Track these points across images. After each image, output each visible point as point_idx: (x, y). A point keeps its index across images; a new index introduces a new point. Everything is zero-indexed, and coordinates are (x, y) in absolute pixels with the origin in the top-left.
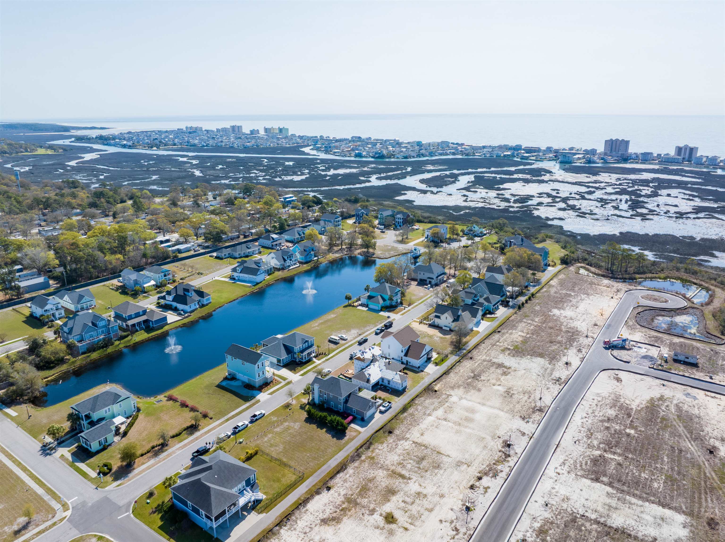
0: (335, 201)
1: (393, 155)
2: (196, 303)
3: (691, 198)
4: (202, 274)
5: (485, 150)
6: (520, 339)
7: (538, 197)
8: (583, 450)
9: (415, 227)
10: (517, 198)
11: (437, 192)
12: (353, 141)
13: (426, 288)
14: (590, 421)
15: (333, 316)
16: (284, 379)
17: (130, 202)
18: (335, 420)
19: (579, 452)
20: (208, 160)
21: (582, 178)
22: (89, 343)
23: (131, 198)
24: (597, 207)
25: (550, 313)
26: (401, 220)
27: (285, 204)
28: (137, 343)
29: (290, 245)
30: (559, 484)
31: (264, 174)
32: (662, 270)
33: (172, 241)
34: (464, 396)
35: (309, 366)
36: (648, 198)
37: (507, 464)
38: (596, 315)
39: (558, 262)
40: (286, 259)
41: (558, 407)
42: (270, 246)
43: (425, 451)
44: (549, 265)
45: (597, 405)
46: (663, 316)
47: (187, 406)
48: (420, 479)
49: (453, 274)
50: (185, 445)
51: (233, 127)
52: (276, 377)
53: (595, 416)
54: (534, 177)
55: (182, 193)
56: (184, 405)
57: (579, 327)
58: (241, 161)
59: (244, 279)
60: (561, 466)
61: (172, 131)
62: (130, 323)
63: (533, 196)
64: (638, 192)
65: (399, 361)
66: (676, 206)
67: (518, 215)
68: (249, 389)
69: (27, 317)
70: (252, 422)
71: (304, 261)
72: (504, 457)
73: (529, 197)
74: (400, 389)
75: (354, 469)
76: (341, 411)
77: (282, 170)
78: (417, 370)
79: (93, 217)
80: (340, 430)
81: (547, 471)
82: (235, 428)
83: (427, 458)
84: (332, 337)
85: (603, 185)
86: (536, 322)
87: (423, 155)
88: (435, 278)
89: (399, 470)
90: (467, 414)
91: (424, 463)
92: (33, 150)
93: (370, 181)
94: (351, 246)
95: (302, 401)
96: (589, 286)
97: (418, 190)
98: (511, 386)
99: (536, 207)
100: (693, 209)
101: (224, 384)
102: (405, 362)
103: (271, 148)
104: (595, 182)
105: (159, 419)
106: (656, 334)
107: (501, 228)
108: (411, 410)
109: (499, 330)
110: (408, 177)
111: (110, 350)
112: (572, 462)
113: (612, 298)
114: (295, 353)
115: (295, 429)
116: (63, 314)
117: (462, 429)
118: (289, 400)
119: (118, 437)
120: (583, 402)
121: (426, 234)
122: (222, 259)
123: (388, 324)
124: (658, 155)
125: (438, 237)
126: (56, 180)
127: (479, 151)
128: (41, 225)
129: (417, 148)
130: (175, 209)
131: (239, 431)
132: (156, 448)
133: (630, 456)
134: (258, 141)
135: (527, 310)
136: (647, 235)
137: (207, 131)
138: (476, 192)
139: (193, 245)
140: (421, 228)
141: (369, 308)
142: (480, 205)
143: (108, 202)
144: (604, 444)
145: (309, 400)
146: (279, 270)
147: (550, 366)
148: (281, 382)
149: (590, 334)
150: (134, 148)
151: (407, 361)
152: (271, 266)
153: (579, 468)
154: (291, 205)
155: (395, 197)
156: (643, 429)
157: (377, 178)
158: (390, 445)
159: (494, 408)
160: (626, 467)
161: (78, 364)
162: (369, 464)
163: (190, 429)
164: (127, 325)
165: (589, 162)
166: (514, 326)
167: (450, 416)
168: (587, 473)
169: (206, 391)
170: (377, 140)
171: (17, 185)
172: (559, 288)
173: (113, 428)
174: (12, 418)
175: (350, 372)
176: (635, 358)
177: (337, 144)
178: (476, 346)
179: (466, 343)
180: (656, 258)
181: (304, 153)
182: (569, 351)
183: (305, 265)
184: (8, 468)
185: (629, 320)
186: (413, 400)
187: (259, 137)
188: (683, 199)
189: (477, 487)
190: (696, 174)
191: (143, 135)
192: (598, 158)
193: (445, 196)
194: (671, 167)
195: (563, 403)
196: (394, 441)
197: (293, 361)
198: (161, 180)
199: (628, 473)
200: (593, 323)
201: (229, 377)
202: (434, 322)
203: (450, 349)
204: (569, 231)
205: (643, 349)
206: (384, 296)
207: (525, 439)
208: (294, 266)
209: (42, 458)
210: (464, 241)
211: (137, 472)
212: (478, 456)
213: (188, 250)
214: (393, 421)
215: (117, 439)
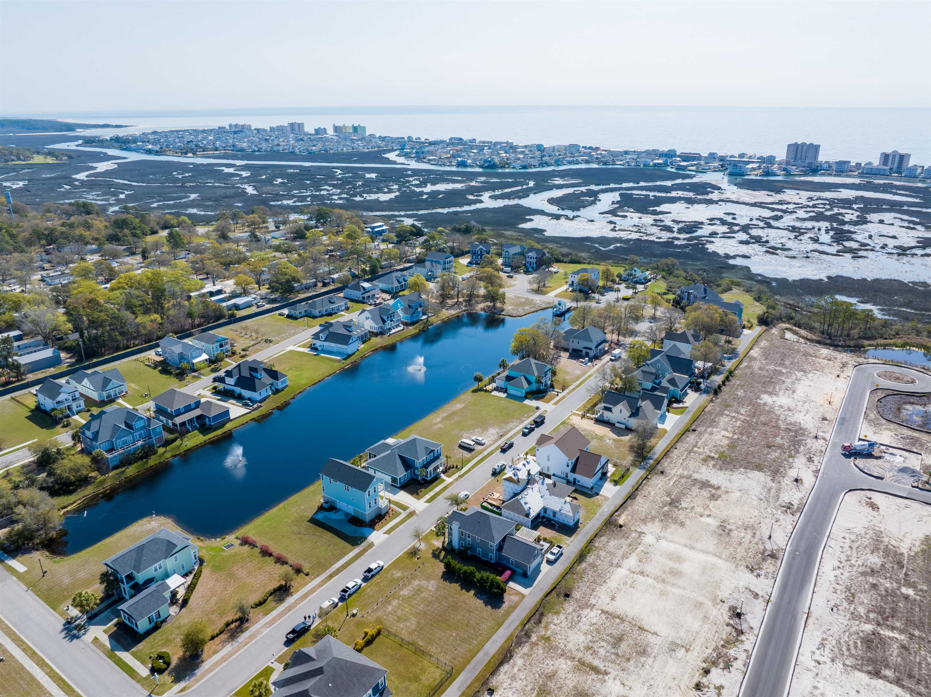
0: (440, 232)
1: (507, 164)
2: (268, 388)
3: (912, 226)
4: (271, 341)
5: (628, 156)
6: (726, 442)
7: (709, 224)
8: (846, 623)
9: (551, 269)
10: (681, 225)
11: (574, 217)
12: (453, 144)
13: (582, 362)
14: (846, 574)
15: (459, 406)
16: (405, 508)
17: (165, 233)
18: (488, 578)
19: (841, 626)
20: (262, 171)
21: (762, 196)
22: (122, 453)
23: (164, 228)
24: (789, 239)
25: (758, 401)
26: (535, 260)
27: (375, 235)
28: (189, 450)
29: (387, 296)
30: (822, 681)
31: (339, 191)
32: (897, 334)
33: (225, 293)
34: (662, 535)
35: (436, 486)
36: (855, 225)
37: (742, 647)
38: (821, 403)
39: (755, 321)
40: (386, 320)
41: (796, 551)
42: (361, 299)
43: (621, 627)
44: (744, 327)
45: (850, 547)
46: (912, 403)
47: (270, 555)
48: (620, 673)
49: (616, 342)
50: (274, 620)
51: (292, 125)
52: (392, 506)
53: (852, 566)
54: (699, 195)
55: (233, 219)
56: (266, 553)
57: (802, 422)
58: (306, 173)
59: (330, 349)
60: (818, 649)
61: (212, 131)
62: (179, 420)
63: (702, 223)
64: (840, 217)
65: (563, 478)
66: (894, 237)
67: (687, 250)
68: (356, 525)
69: (32, 411)
70: (365, 579)
71: (409, 321)
72: (734, 634)
73: (697, 225)
74: (571, 523)
75: (523, 658)
76: (493, 561)
77: (363, 186)
78: (590, 492)
79: (115, 256)
80: (495, 594)
81: (800, 657)
82: (344, 591)
83: (625, 637)
84: (464, 440)
85: (791, 206)
86: (742, 414)
87: (548, 164)
88: (593, 348)
89: (589, 658)
90: (671, 564)
91: (624, 647)
92: (28, 157)
93: (481, 202)
94: (471, 298)
95: (433, 545)
96: (804, 358)
97: (548, 215)
98: (725, 517)
99: (709, 239)
100: (918, 242)
101: (320, 517)
102: (572, 480)
103: (344, 154)
104: (781, 203)
105: (231, 575)
106: (910, 433)
107: (669, 271)
108: (591, 558)
109: (693, 427)
110: (532, 195)
111: (152, 461)
112: (834, 643)
113: (838, 376)
114: (417, 468)
115: (430, 591)
116: (83, 406)
117: (669, 588)
118: (415, 543)
119: (175, 607)
120: (831, 543)
121: (570, 280)
122: (295, 318)
123: (539, 420)
124: (857, 164)
125: (587, 285)
126: (61, 200)
127: (621, 158)
128: (44, 268)
129: (538, 153)
130: (226, 246)
131: (350, 595)
132: (233, 626)
133: (917, 633)
134: (327, 144)
135: (727, 396)
136: (865, 280)
137: (258, 130)
138: (625, 217)
139: (255, 298)
140: (562, 271)
141: (508, 394)
142: (635, 236)
143: (134, 235)
144: (875, 612)
145: (444, 543)
146: (376, 335)
147: (774, 485)
148: (400, 514)
149: (820, 434)
150: (163, 155)
151: (575, 479)
152: (366, 330)
153: (846, 653)
154: (381, 237)
155: (519, 224)
156: (925, 588)
157: (490, 197)
158: (570, 617)
159: (708, 553)
160: (915, 653)
161: (108, 484)
162: (544, 649)
163: (278, 593)
164: (173, 424)
165: (767, 173)
166: (713, 421)
167: (649, 568)
168: (860, 662)
169: (295, 529)
170: (484, 142)
171: (9, 210)
172: (763, 361)
173: (167, 595)
174: (19, 576)
175: (496, 495)
176: (889, 471)
177: (432, 148)
178: (666, 453)
179: (652, 448)
180: (884, 315)
181: (388, 161)
182: (796, 460)
183: (411, 328)
184: (16, 661)
185: (868, 412)
186: (591, 541)
187: (327, 140)
188: (901, 227)
189: (705, 687)
190: (910, 192)
191: (173, 136)
192: (779, 169)
193: (585, 223)
194: (877, 181)
195: (803, 544)
196: (574, 611)
197: (413, 479)
198: (202, 200)
199: (920, 663)
200: (820, 416)
201: (326, 506)
202: (602, 415)
203: (630, 458)
204: (760, 275)
205: (898, 457)
206: (529, 377)
207: (759, 604)
208: (397, 330)
209: (66, 643)
210: (625, 292)
211: (207, 667)
212: (698, 633)
213: (248, 305)
214: (568, 576)
215: (173, 610)
